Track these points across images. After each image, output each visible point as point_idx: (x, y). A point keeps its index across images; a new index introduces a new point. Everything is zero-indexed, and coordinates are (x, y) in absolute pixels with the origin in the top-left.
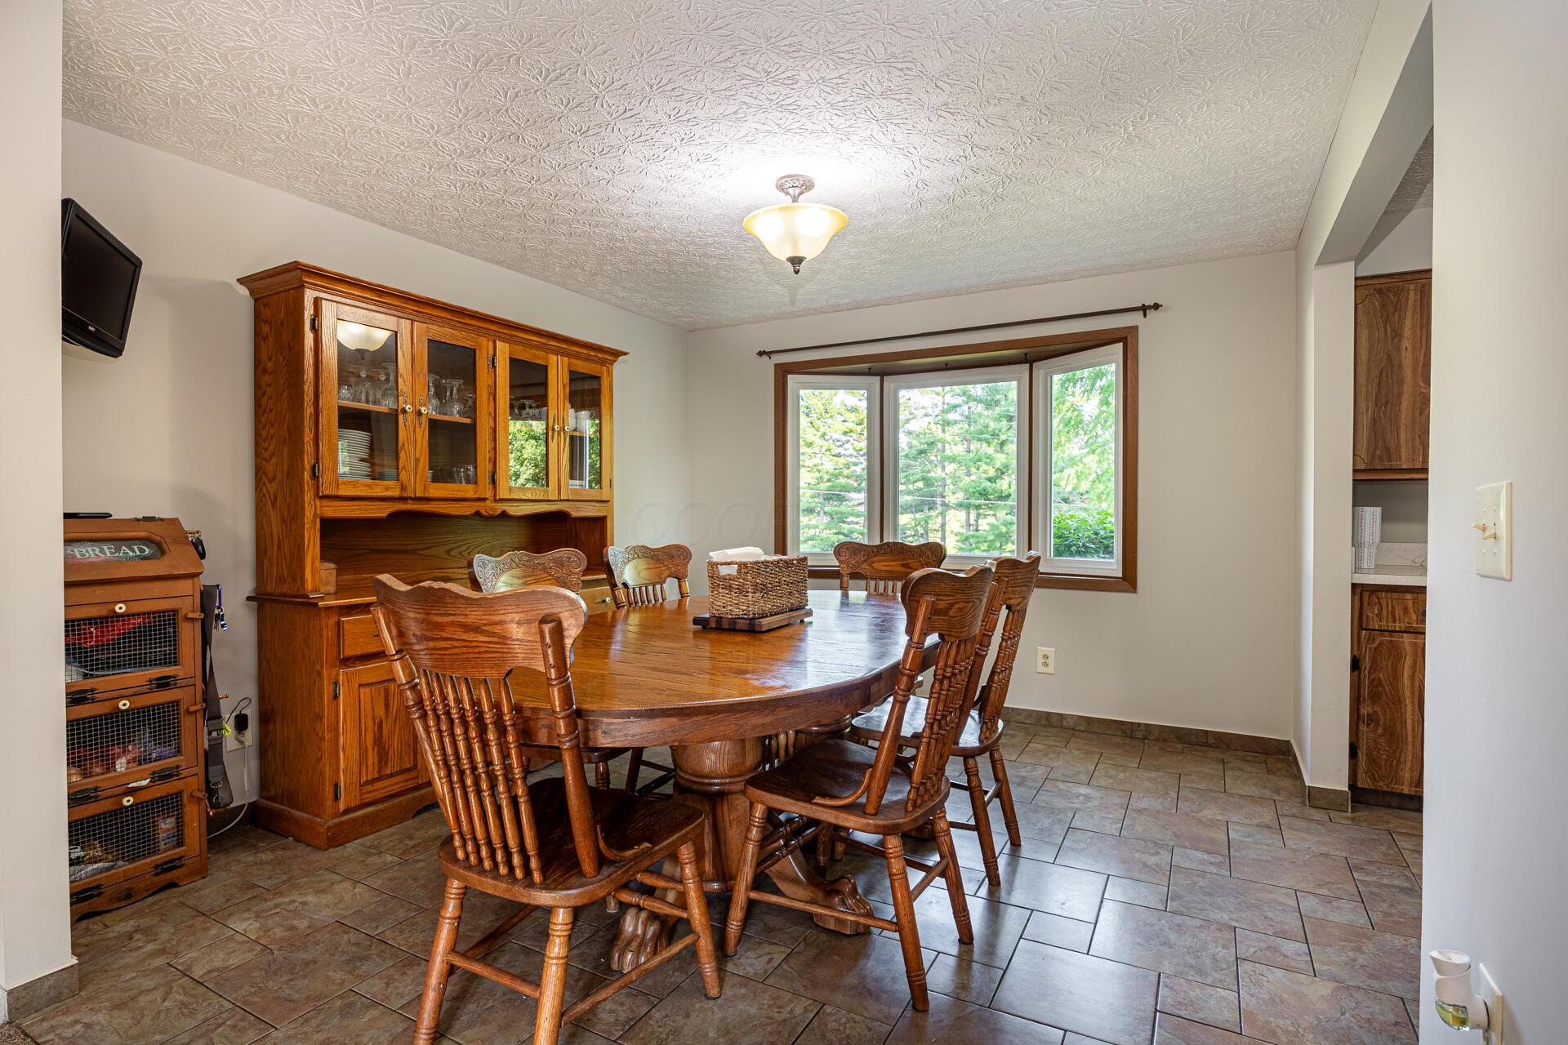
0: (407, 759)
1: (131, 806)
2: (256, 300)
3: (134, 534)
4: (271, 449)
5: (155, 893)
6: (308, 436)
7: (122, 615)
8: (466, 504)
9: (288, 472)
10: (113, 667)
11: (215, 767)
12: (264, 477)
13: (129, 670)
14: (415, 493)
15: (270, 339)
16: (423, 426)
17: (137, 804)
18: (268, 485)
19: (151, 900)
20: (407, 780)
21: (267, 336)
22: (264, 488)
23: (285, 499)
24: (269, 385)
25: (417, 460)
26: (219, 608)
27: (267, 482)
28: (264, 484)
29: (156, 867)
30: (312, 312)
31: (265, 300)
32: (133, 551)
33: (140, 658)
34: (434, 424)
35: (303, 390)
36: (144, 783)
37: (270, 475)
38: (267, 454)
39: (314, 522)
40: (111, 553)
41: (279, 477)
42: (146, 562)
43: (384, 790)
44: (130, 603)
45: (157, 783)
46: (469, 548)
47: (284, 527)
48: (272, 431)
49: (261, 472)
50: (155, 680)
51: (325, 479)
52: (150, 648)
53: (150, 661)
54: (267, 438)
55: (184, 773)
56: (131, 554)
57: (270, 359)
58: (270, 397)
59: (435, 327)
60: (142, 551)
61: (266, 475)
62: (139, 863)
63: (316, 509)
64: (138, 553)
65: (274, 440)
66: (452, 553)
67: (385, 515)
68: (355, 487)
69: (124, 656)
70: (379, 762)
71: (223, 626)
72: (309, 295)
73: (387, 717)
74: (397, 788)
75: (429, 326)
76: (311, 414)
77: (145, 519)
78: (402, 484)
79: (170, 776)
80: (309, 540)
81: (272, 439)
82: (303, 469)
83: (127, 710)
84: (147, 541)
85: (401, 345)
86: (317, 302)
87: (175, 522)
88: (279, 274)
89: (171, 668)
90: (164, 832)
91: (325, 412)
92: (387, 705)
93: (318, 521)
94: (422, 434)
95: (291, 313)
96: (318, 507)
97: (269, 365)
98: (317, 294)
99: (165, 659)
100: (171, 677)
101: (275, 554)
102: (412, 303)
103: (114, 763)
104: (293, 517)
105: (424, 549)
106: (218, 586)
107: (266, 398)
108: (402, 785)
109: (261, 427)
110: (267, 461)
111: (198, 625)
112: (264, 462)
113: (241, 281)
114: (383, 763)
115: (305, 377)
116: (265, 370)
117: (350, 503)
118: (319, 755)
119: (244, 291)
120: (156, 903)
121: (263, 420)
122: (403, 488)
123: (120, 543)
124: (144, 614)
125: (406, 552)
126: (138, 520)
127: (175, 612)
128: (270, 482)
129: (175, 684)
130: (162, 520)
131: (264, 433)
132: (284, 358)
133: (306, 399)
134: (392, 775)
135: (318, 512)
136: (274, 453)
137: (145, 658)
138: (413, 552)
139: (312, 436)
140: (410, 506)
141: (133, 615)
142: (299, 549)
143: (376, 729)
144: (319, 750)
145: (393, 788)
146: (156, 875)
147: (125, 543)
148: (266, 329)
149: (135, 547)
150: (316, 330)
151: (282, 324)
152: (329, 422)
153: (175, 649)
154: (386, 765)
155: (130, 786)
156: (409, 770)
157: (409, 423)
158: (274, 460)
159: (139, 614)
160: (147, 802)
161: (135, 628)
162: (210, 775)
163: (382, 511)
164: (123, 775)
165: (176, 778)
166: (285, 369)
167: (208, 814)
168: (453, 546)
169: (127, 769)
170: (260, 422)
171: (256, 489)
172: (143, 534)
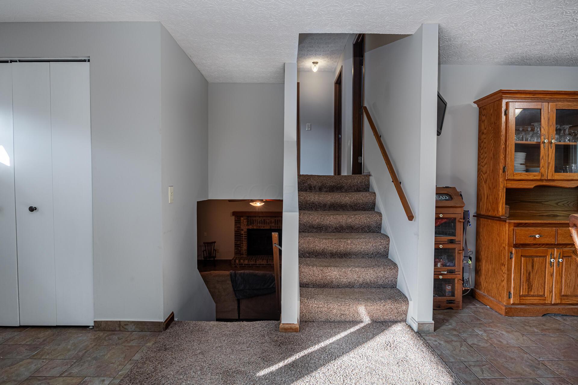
0: (541, 290)
1: (441, 279)
2: (480, 108)
3: (443, 192)
4: (485, 162)
5: (446, 309)
6: (502, 156)
7: (441, 218)
8: (573, 182)
9: (493, 170)
10: (438, 234)
11: (466, 274)
12: (481, 172)
13: (442, 236)
14: (547, 178)
15: (486, 121)
16: (553, 148)
17: (443, 279)
18: (483, 175)
19: (446, 311)
20: (540, 300)
21: (484, 120)
22: (481, 177)
23: (491, 180)
24: (485, 139)
25: (549, 163)
26: (468, 219)
27: (483, 174)
28: (481, 175)
29: (447, 301)
30: (505, 108)
31: (484, 107)
32: (444, 198)
33: (445, 232)
34: (557, 147)
35: (501, 139)
36: (446, 273)
37: (484, 172)
38: (483, 164)
39: (503, 189)
40: (438, 198)
41: (488, 172)
42: (446, 201)
43: (529, 301)
44: (444, 214)
45: (449, 274)
46: (568, 202)
47: (490, 190)
48: (486, 155)
49: (480, 171)
50: (450, 240)
51: (509, 172)
52: (448, 230)
53: (448, 234)
54: (483, 158)
55: (456, 273)
56: (443, 198)
57: (485, 129)
58: (485, 143)
59: (560, 103)
60: (446, 198)
61: (482, 172)
62: (443, 298)
63: (504, 184)
64: (445, 198)
65: (486, 159)
66: (559, 204)
67: (533, 187)
68: (521, 175)
69: (441, 231)
70: (528, 289)
71: (470, 225)
72: (504, 102)
73: (532, 271)
74: (536, 302)
75: (557, 103)
76: (504, 148)
77: (446, 187)
78: (542, 174)
79: (452, 272)
80: (501, 196)
81: (485, 158)
82: (500, 169)
83: (441, 248)
84: (447, 194)
85: (543, 114)
86: (507, 104)
87: (454, 188)
88: (492, 96)
89: (453, 237)
90: (448, 290)
91: (510, 146)
92: (533, 266)
93: (505, 188)
94: (552, 152)
95: (496, 110)
96: (505, 183)
97: (485, 131)
98: (507, 100)
99: (452, 234)
100: (454, 240)
101: (485, 201)
102: (548, 95)
103: (437, 264)
104: (494, 187)
105: (545, 202)
106: (468, 211)
107: (483, 143)
108: (538, 301)
109: (480, 154)
110: (483, 166)
111: (462, 224)
112: (481, 167)
113: (474, 102)
114: (530, 290)
115: (502, 133)
116: (483, 133)
117: (518, 182)
118: (503, 280)
119: (476, 106)
120: (448, 312)
121: (482, 151)
122: (542, 175)
123: (440, 195)
124: (447, 218)
125: (537, 202)
126: (444, 188)
127: (455, 219)
128: (484, 174)
129: (455, 242)
130: (451, 188)
131: (482, 157)
132: (492, 128)
133: (502, 142)
134: (533, 296)
135: (505, 185)
136: (486, 164)
137: (447, 232)
138: (540, 202)
139: (504, 156)
140: (544, 183)
141: (444, 218)
142: (497, 199)
143: (528, 274)
144: (503, 277)
145: (534, 301)
146: (447, 303)
147: (441, 195)
148: (484, 118)
149: (444, 196)
150: (506, 114)
151: (492, 115)
152: (511, 150)
153: (455, 231)
154: (531, 291)
155: (442, 272)
156: (541, 296)
157: (546, 147)
158: (486, 166)
159: (445, 218)
160: (445, 279)
161: (444, 222)
162: (464, 276)
163: (531, 185)
164: (439, 268)
165: (454, 274)
166: (493, 131)
167: (463, 289)
168: (560, 201)
169: (441, 267)
170: (480, 152)
171: (478, 177)
172: (446, 192)
